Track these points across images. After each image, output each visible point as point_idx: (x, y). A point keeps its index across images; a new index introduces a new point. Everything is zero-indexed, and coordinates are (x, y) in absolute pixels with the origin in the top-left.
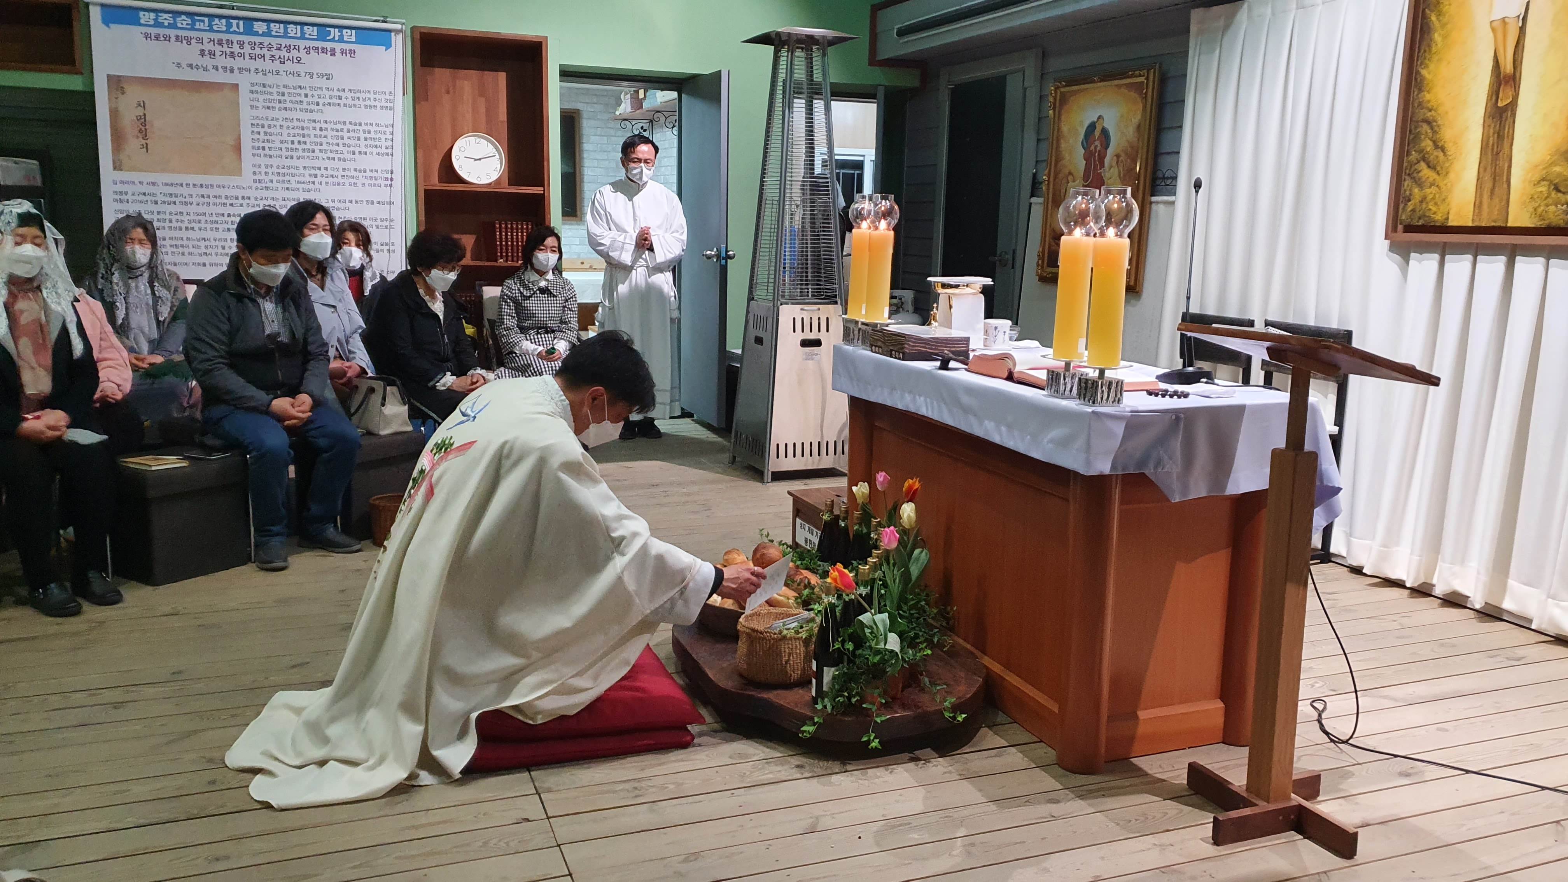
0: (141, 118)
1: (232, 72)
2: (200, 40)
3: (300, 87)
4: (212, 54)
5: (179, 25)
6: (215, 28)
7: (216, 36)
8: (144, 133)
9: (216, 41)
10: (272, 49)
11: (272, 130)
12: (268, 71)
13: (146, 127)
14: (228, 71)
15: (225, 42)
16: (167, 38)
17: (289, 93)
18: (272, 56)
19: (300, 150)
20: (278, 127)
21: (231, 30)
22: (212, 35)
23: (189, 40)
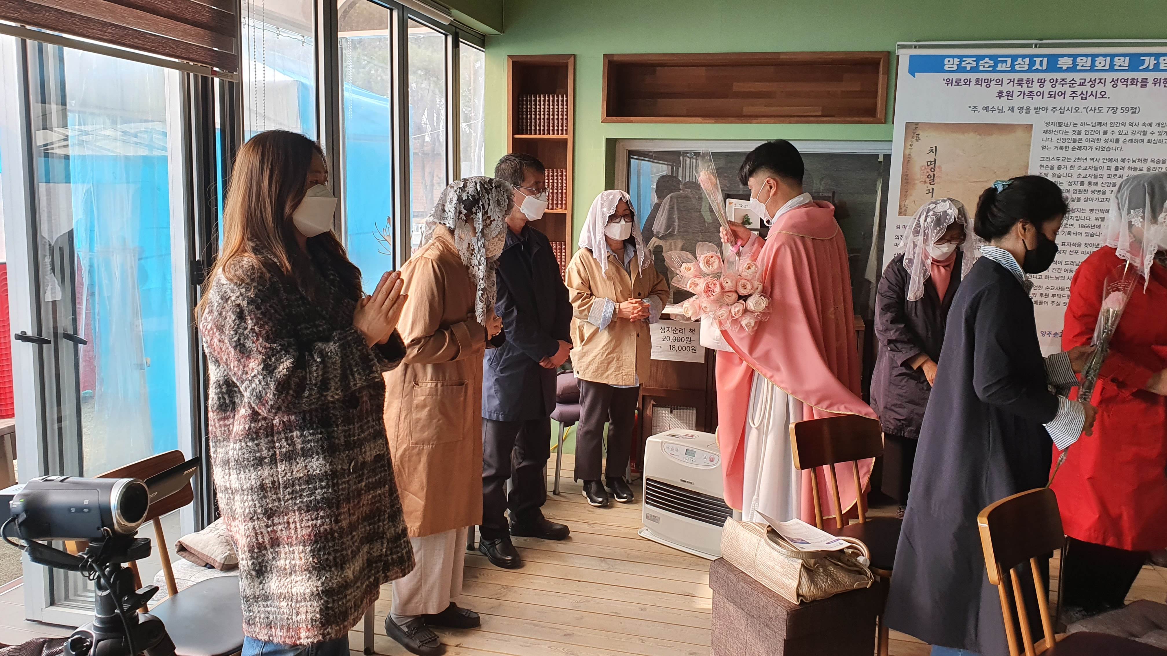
0: (931, 164)
1: (1028, 112)
2: (1000, 82)
3: (1100, 124)
4: (1010, 95)
5: (981, 68)
6: (1017, 68)
7: (1016, 76)
8: (932, 179)
9: (1016, 82)
10: (1074, 85)
11: (1061, 171)
12: (1066, 109)
13: (935, 173)
14: (1024, 111)
15: (1025, 82)
16: (968, 82)
17: (1086, 131)
18: (1074, 92)
19: (1089, 192)
20: (1069, 167)
21: (1034, 68)
22: (1012, 76)
23: (988, 83)
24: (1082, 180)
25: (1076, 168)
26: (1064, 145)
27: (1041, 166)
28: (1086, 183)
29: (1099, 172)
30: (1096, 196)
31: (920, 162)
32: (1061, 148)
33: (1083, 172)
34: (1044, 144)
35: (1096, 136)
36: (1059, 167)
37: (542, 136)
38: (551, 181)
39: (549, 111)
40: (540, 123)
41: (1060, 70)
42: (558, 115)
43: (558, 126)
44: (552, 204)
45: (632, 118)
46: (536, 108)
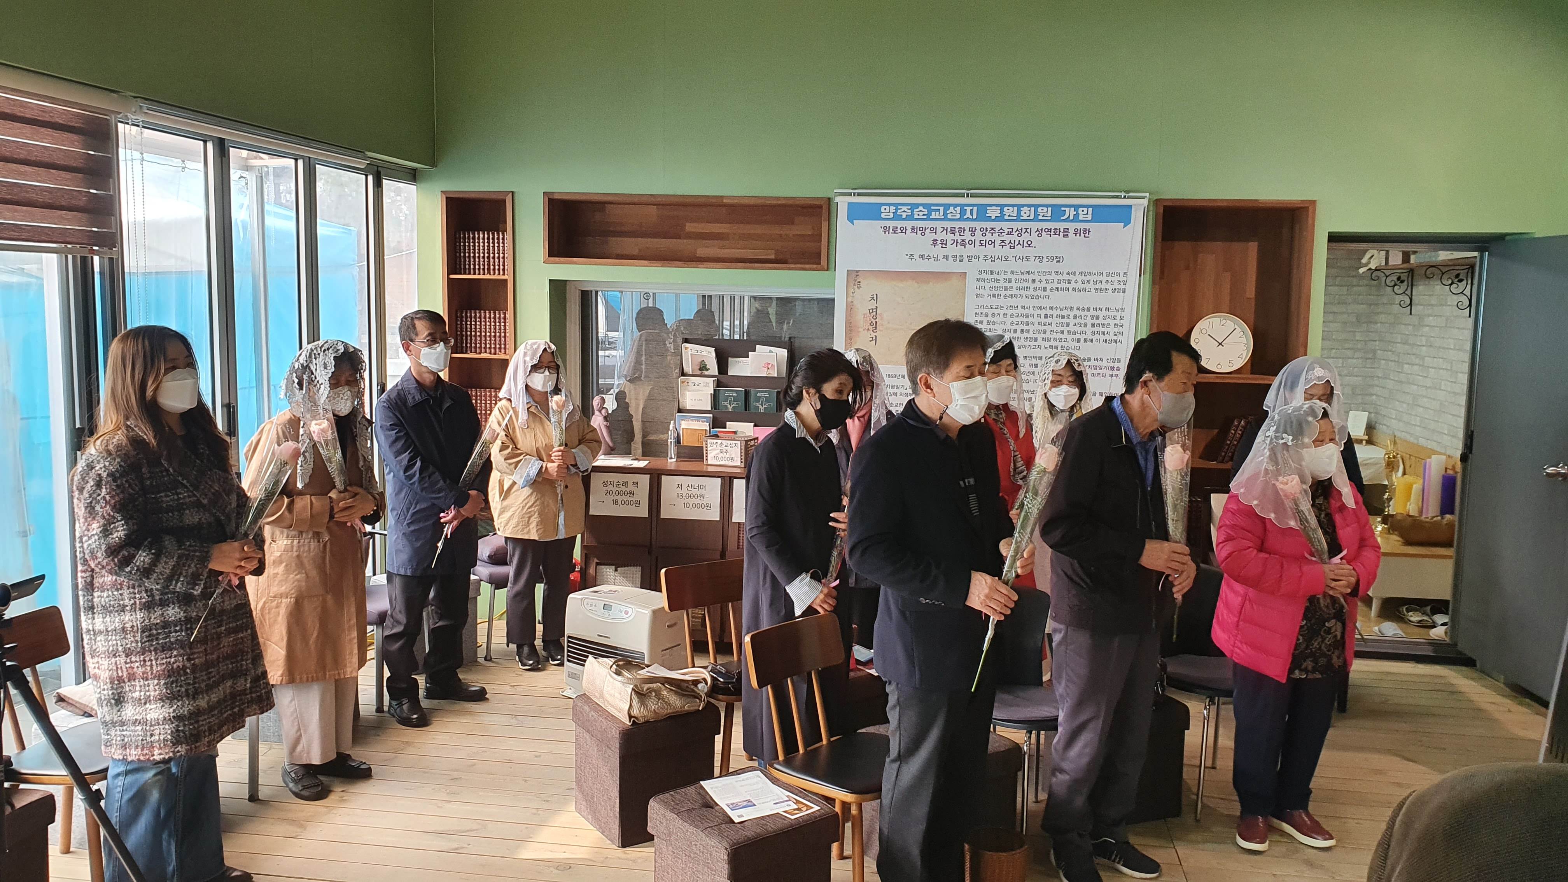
0: (873, 311)
1: (961, 260)
2: (934, 230)
3: (1028, 272)
4: (944, 243)
5: (916, 216)
6: (949, 216)
7: (949, 225)
8: (874, 326)
9: (949, 230)
10: (1003, 234)
11: (995, 319)
12: (996, 257)
13: (877, 320)
14: (958, 260)
15: (957, 230)
16: (903, 230)
17: (1016, 279)
18: (1003, 241)
19: (1022, 340)
20: (1002, 315)
21: (965, 217)
22: (945, 224)
23: (923, 230)
24: (1015, 327)
25: (1009, 316)
26: (996, 293)
27: (976, 313)
28: (1019, 331)
29: (1030, 320)
30: (1028, 343)
31: (863, 308)
32: (994, 296)
33: (1015, 320)
34: (979, 292)
35: (1025, 285)
36: (993, 315)
37: (481, 277)
38: (493, 324)
39: (489, 250)
40: (479, 261)
41: (989, 219)
42: (499, 253)
43: (499, 266)
44: (495, 348)
45: (575, 259)
46: (474, 246)
